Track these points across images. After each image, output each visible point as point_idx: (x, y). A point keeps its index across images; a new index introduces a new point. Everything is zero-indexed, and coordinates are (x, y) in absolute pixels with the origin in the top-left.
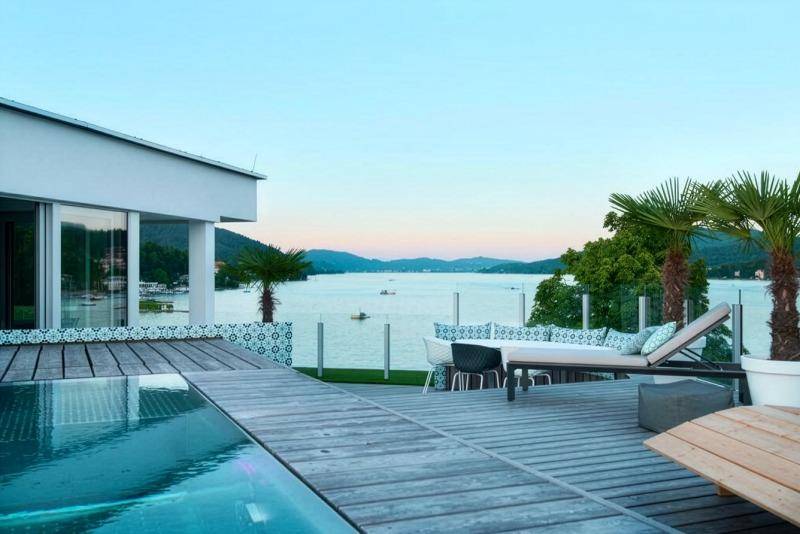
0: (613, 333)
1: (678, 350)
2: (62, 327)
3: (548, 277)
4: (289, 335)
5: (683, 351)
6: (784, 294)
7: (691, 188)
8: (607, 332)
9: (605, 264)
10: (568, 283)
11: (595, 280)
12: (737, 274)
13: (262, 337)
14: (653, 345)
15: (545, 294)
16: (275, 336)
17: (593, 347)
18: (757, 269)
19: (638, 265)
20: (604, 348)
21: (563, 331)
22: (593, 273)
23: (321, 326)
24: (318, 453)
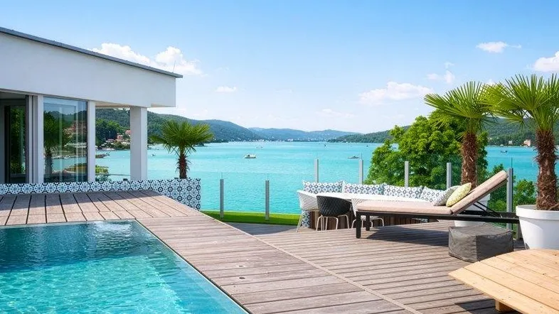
0: (426, 189)
1: (472, 203)
2: (45, 182)
3: (381, 145)
4: (198, 188)
5: (476, 204)
6: (546, 163)
7: (481, 89)
8: (423, 188)
9: (423, 137)
10: (395, 150)
11: (415, 149)
12: (510, 142)
13: (180, 189)
14: (454, 199)
15: (379, 158)
16: (189, 188)
17: (413, 199)
18: (524, 139)
19: (446, 139)
20: (420, 200)
21: (392, 187)
22: (414, 143)
23: (222, 181)
24: (237, 279)
